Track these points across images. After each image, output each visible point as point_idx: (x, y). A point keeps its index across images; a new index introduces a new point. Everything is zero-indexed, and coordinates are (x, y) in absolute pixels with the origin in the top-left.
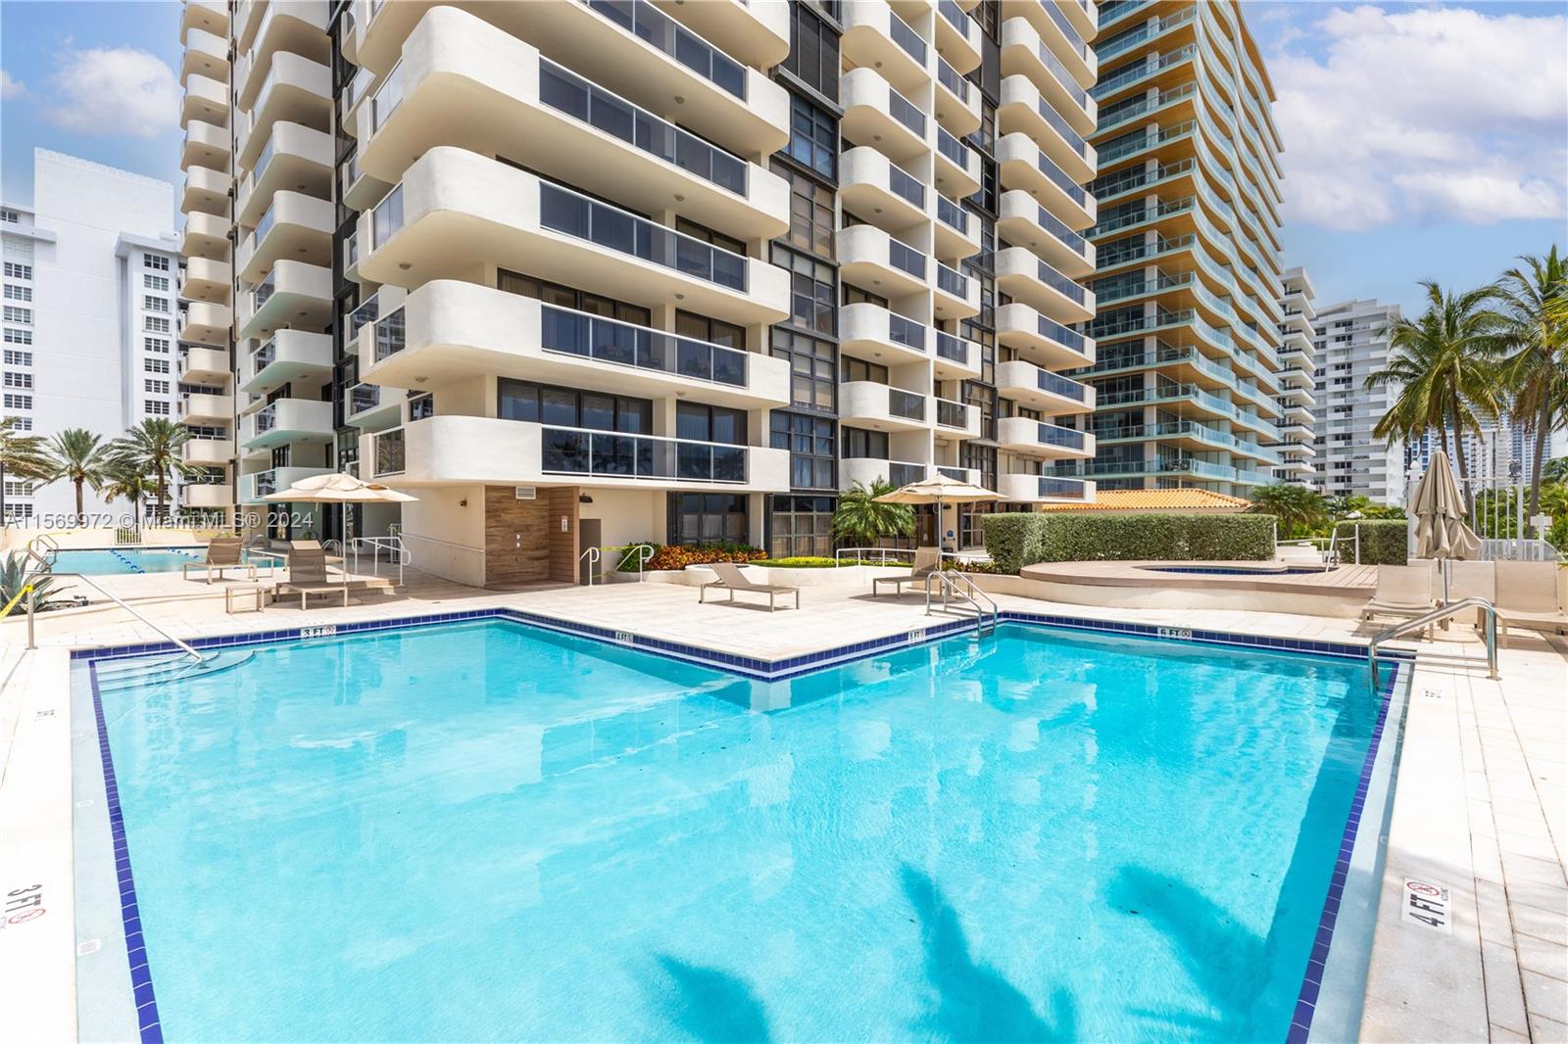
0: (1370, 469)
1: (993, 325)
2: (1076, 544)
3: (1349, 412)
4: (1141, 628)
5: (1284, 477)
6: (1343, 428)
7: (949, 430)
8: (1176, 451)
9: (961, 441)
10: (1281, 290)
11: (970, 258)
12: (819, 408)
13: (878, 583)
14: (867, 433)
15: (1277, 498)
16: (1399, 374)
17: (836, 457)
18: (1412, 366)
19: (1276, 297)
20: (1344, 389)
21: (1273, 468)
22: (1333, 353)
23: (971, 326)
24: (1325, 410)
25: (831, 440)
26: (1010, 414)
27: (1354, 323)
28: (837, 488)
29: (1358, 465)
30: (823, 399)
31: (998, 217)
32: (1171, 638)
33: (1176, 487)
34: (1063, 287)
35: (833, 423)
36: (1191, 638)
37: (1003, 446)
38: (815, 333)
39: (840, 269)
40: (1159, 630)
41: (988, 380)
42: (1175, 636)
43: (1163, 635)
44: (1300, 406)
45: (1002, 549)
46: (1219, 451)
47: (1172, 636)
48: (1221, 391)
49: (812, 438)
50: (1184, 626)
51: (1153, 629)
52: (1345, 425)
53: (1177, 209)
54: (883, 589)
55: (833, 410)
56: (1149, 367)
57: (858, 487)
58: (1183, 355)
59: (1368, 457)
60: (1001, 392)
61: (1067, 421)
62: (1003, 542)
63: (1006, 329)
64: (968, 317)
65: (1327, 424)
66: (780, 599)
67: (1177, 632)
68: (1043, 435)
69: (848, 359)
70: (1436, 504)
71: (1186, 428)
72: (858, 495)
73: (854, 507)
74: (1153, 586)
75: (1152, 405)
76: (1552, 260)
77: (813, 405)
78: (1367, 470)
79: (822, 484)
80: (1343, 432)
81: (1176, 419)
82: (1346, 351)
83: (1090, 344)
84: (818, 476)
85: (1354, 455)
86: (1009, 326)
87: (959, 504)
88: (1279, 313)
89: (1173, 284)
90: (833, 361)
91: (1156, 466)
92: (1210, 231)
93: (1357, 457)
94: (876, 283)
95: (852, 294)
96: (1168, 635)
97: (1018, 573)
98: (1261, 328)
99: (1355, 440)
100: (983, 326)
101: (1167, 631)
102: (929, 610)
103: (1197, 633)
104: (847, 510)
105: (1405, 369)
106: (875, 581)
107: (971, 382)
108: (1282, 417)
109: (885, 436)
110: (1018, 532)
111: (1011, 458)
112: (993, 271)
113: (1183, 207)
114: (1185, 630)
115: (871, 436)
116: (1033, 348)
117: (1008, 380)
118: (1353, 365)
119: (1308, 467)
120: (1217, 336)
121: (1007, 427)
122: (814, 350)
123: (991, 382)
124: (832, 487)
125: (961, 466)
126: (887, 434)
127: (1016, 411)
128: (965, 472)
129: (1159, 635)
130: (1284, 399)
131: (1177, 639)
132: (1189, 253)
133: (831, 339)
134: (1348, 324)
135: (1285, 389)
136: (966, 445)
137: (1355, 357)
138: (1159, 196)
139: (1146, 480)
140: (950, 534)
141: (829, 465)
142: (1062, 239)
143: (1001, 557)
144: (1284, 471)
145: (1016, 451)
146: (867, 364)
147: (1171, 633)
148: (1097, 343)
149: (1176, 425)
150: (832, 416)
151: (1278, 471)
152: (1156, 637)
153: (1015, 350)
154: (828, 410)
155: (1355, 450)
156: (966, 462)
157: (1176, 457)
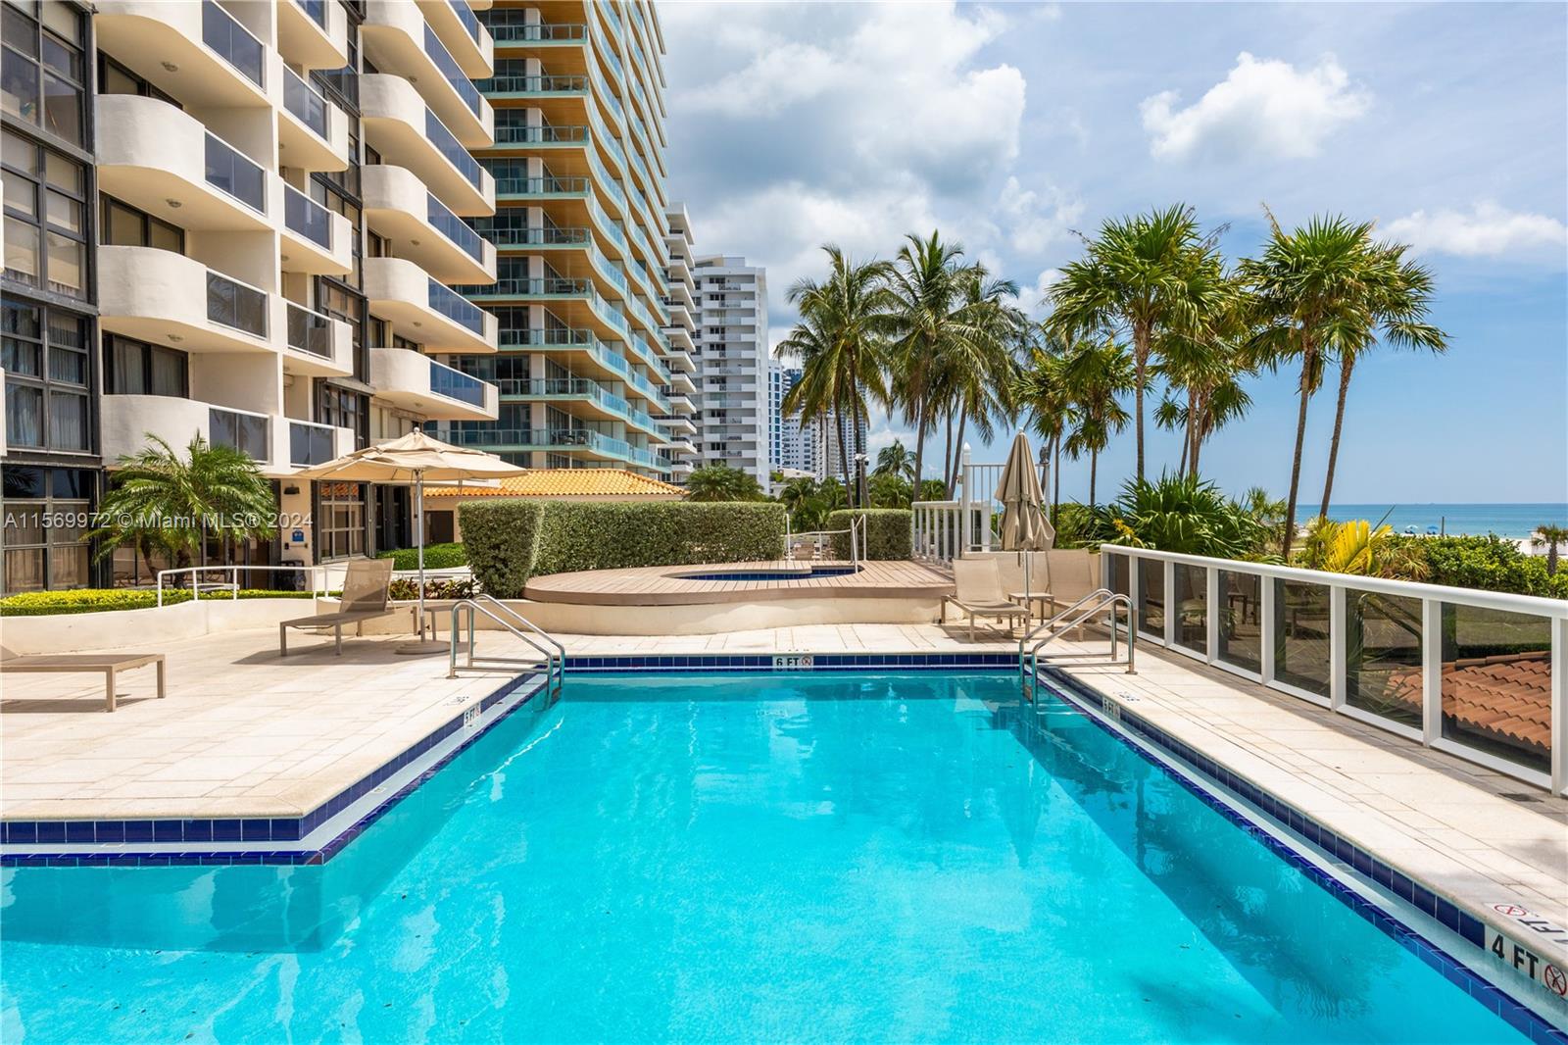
0: (743, 452)
1: (359, 192)
2: (572, 546)
3: (723, 385)
4: (751, 660)
5: (668, 458)
6: (718, 402)
7: (307, 358)
8: (566, 417)
9: (315, 380)
10: (666, 227)
11: (323, 71)
12: (53, 288)
13: (289, 629)
14: (147, 349)
15: (719, 483)
16: (802, 345)
17: (93, 390)
18: (814, 339)
19: (663, 235)
20: (718, 357)
21: (658, 446)
22: (708, 313)
23: (327, 187)
24: (701, 379)
25: (81, 357)
26: (380, 343)
27: (726, 280)
28: (96, 448)
29: (732, 448)
30: (64, 272)
31: (363, 18)
32: (789, 670)
33: (567, 467)
34: (453, 155)
35: (86, 323)
36: (813, 667)
37: (379, 393)
38: (42, 132)
39: (95, 19)
40: (775, 660)
41: (353, 283)
42: (792, 666)
43: (779, 667)
44: (683, 372)
45: (495, 558)
46: (613, 420)
47: (790, 667)
48: (614, 343)
49: (38, 348)
50: (801, 651)
51: (766, 660)
52: (720, 399)
53: (566, 88)
54: (298, 639)
55: (85, 296)
56: (536, 298)
57: (159, 449)
58: (578, 289)
59: (740, 439)
60: (375, 306)
61: (467, 362)
62: (497, 547)
63: (381, 204)
64: (322, 170)
65: (704, 397)
66: (127, 682)
67: (796, 659)
68: (438, 382)
69: (109, 201)
70: (1021, 491)
71: (581, 388)
72: (159, 468)
73: (152, 487)
74: (730, 601)
75: (541, 352)
76: (933, 246)
77: (40, 279)
78: (740, 453)
79: (63, 442)
80: (718, 407)
81: (565, 374)
82: (720, 313)
83: (490, 251)
84: (53, 424)
85: (729, 435)
86: (386, 199)
87: (314, 484)
88: (665, 254)
89: (558, 190)
90: (83, 200)
91: (545, 436)
92: (605, 135)
93: (731, 438)
94: (168, 67)
95: (112, 75)
96: (785, 666)
97: (521, 594)
98: (649, 269)
99: (729, 418)
100: (344, 191)
101: (784, 660)
102: (454, 668)
103: (820, 659)
104: (139, 495)
105: (805, 341)
106: (283, 625)
107: (328, 281)
108: (668, 383)
109: (181, 358)
110: (522, 530)
111: (385, 413)
112: (357, 104)
113: (574, 88)
114: (806, 656)
115: (156, 357)
116: (415, 243)
117: (386, 287)
118: (726, 330)
119: (689, 446)
120: (611, 270)
121: (385, 362)
122: (40, 167)
123: (356, 286)
124: (84, 447)
125: (315, 421)
126: (186, 354)
127: (390, 339)
128: (332, 431)
129: (775, 666)
130: (667, 362)
131: (796, 670)
132: (581, 153)
133: (80, 153)
134: (719, 280)
135: (672, 349)
136: (322, 385)
137: (730, 320)
138: (543, 64)
139: (534, 455)
140: (298, 537)
141: (75, 407)
142: (453, 82)
143: (492, 571)
144: (668, 450)
145: (392, 403)
146: (145, 218)
147: (789, 663)
148: (498, 253)
149: (566, 383)
150: (84, 308)
151: (663, 450)
152: (771, 670)
153: (386, 241)
154: (72, 294)
155: (729, 429)
156: (323, 417)
157: (567, 426)
